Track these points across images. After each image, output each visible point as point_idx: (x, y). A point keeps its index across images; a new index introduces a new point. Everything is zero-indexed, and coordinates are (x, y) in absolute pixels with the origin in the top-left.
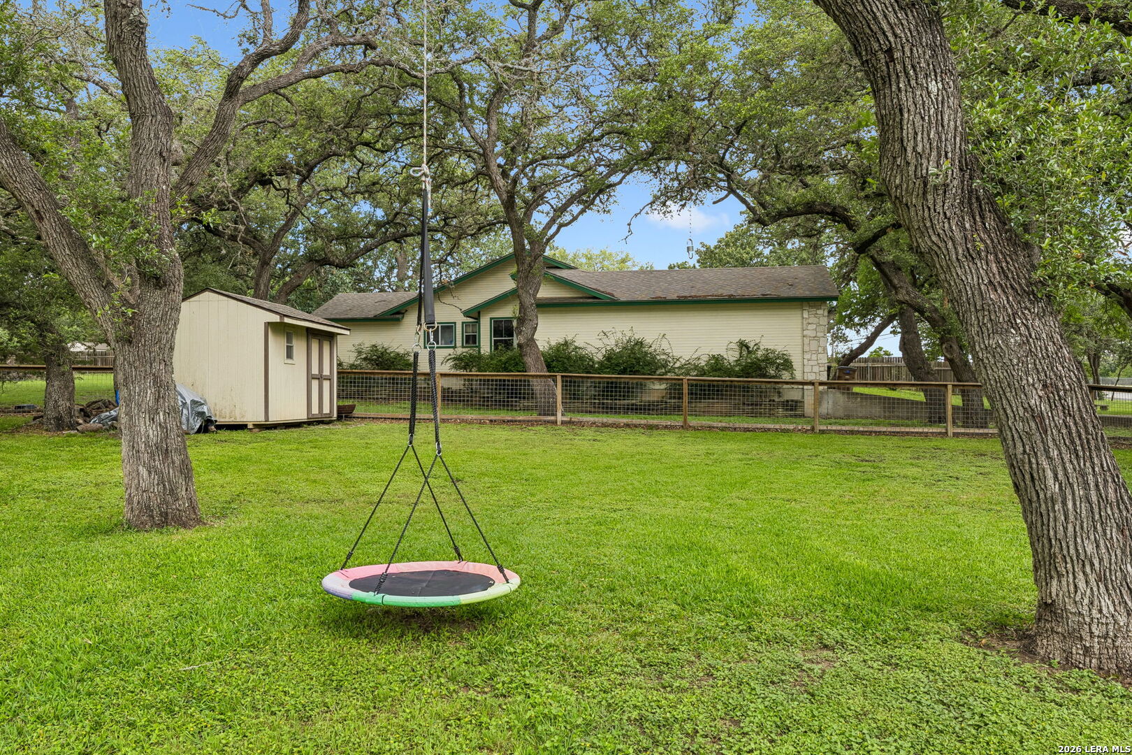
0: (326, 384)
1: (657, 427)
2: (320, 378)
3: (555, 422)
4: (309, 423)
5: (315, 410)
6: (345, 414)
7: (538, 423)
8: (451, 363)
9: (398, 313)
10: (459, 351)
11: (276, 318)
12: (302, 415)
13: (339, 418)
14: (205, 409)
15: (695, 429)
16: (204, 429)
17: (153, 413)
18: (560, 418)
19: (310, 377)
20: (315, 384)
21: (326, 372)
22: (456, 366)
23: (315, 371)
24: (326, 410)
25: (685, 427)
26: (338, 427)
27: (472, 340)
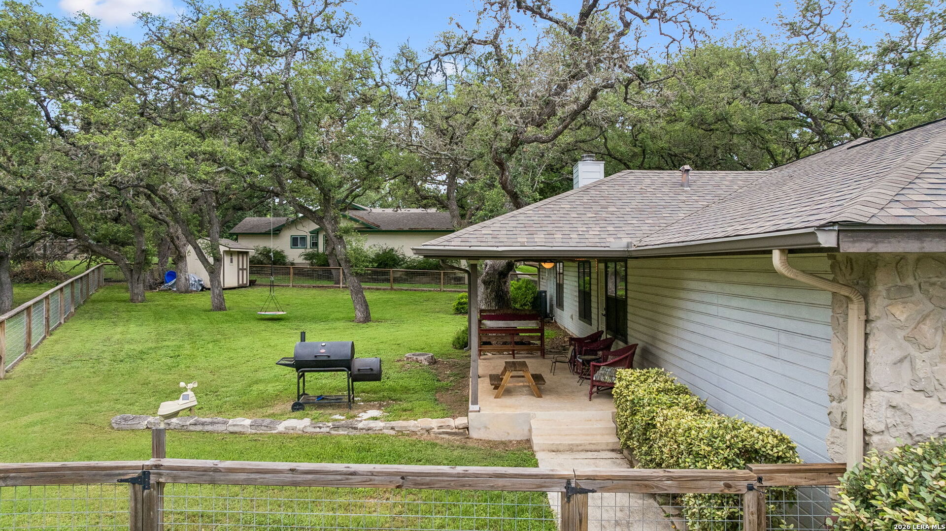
0: (245, 272)
1: (380, 289)
2: (243, 269)
3: (339, 287)
4: (238, 288)
5: (241, 283)
6: (252, 283)
7: (332, 287)
8: (303, 257)
9: (277, 230)
10: (308, 251)
11: (228, 249)
12: (236, 285)
13: (250, 285)
14: (202, 283)
15: (395, 290)
16: (202, 290)
17: (217, 288)
18: (341, 285)
19: (239, 269)
20: (241, 272)
21: (245, 267)
22: (306, 259)
23: (241, 267)
24: (245, 282)
25: (392, 289)
26: (249, 289)
27: (315, 245)
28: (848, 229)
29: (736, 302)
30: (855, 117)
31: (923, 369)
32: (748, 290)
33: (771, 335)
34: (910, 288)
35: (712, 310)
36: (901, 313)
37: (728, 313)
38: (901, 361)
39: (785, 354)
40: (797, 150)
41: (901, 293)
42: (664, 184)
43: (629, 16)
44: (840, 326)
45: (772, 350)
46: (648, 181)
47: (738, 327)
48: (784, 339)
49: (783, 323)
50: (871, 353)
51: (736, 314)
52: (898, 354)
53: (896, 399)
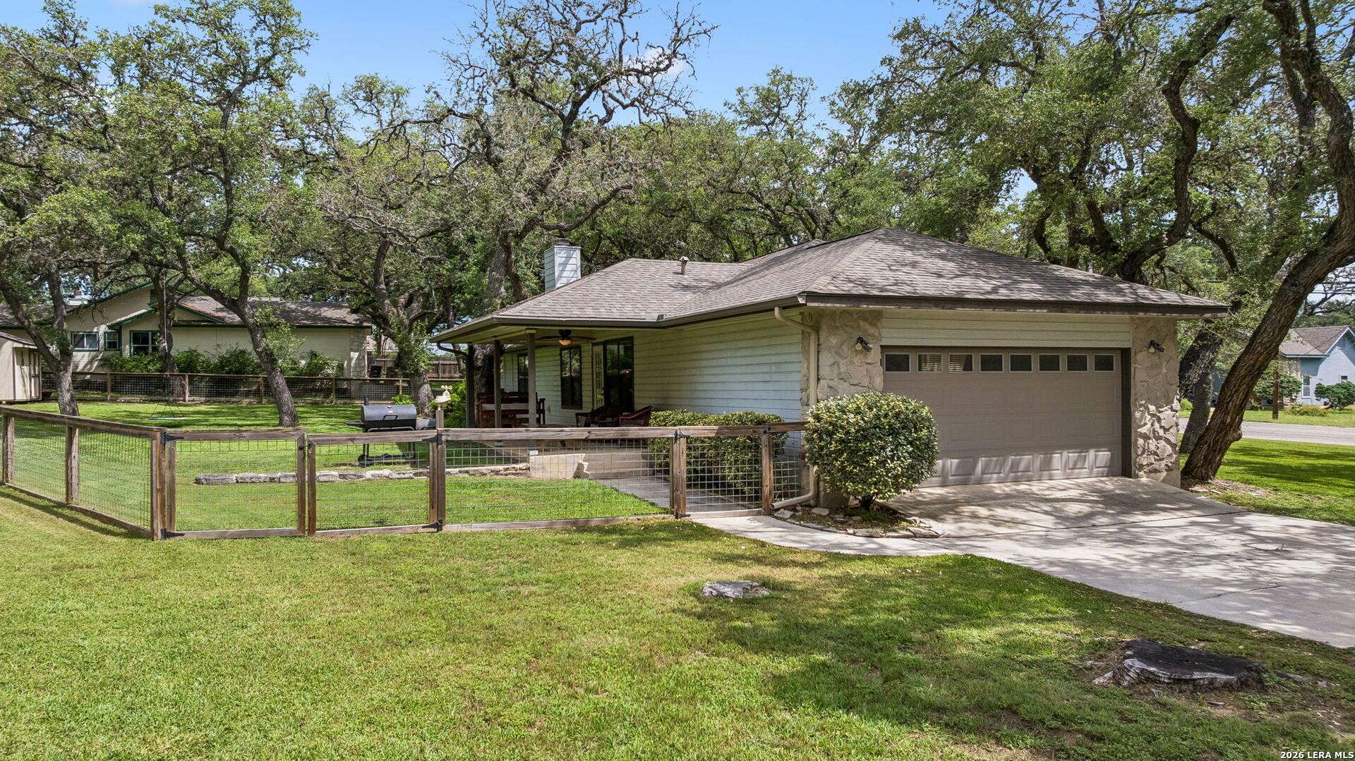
0: (37, 379)
2: (34, 376)
4: (31, 402)
5: (33, 395)
6: (46, 397)
11: (21, 345)
12: (27, 398)
13: (43, 399)
19: (31, 375)
20: (32, 379)
21: (37, 373)
23: (32, 372)
24: (37, 394)
27: (112, 345)
28: (812, 296)
29: (740, 353)
30: (811, 214)
31: (843, 368)
32: (750, 343)
33: (765, 369)
34: (837, 327)
35: (723, 362)
36: (834, 340)
37: (735, 361)
38: (834, 364)
39: (775, 377)
40: (754, 242)
41: (833, 329)
42: (667, 271)
43: (611, 104)
44: (806, 352)
45: (767, 377)
46: (653, 269)
47: (744, 369)
48: (774, 368)
49: (774, 359)
50: (821, 369)
51: (743, 361)
52: (832, 361)
53: (832, 383)
